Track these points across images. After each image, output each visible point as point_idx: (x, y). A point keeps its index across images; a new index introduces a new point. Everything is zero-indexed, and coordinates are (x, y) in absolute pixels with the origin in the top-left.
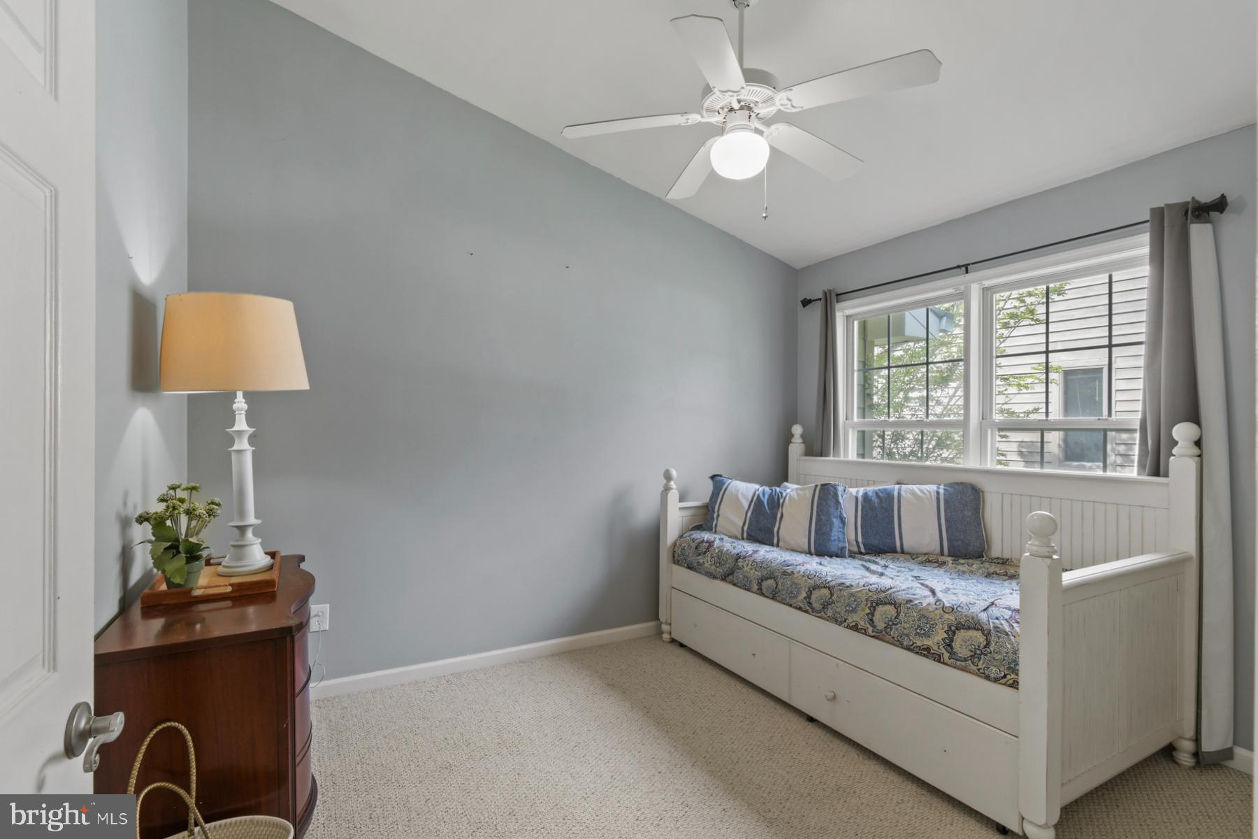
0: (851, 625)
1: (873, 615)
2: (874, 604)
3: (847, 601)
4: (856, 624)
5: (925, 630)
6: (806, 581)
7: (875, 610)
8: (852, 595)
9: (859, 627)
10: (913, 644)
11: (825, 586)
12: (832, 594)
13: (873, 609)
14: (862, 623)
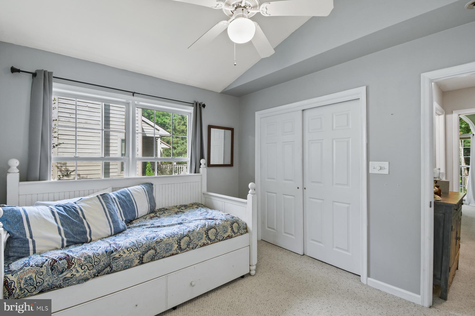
0: (202, 245)
1: (208, 236)
2: (206, 232)
3: (197, 236)
4: (204, 243)
5: (226, 231)
6: (173, 240)
7: (208, 234)
8: (198, 233)
9: (205, 244)
10: (224, 237)
11: (183, 236)
12: (190, 238)
13: (207, 234)
14: (205, 242)
